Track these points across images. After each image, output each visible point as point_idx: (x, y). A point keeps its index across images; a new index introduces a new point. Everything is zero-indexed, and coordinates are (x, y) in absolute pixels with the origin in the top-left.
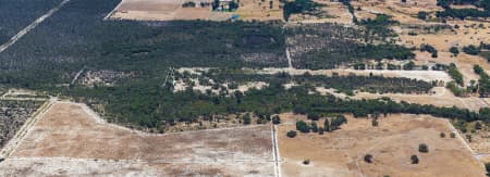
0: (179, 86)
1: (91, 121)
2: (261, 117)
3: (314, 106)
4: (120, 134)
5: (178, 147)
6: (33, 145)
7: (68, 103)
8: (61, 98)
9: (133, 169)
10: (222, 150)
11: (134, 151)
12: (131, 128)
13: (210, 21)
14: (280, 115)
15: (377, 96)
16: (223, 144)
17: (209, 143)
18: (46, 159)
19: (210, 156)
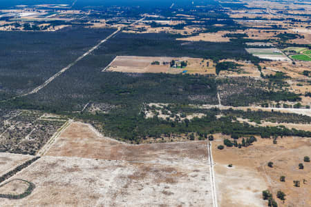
0: (149, 115)
1: (94, 135)
2: (201, 136)
3: (235, 129)
4: (112, 144)
5: (148, 153)
6: (57, 149)
7: (79, 123)
8: (75, 120)
9: (120, 166)
10: (176, 156)
11: (121, 155)
12: (119, 140)
13: (168, 74)
14: (213, 135)
15: (276, 124)
16: (177, 152)
17: (168, 152)
18: (66, 158)
19: (168, 159)
